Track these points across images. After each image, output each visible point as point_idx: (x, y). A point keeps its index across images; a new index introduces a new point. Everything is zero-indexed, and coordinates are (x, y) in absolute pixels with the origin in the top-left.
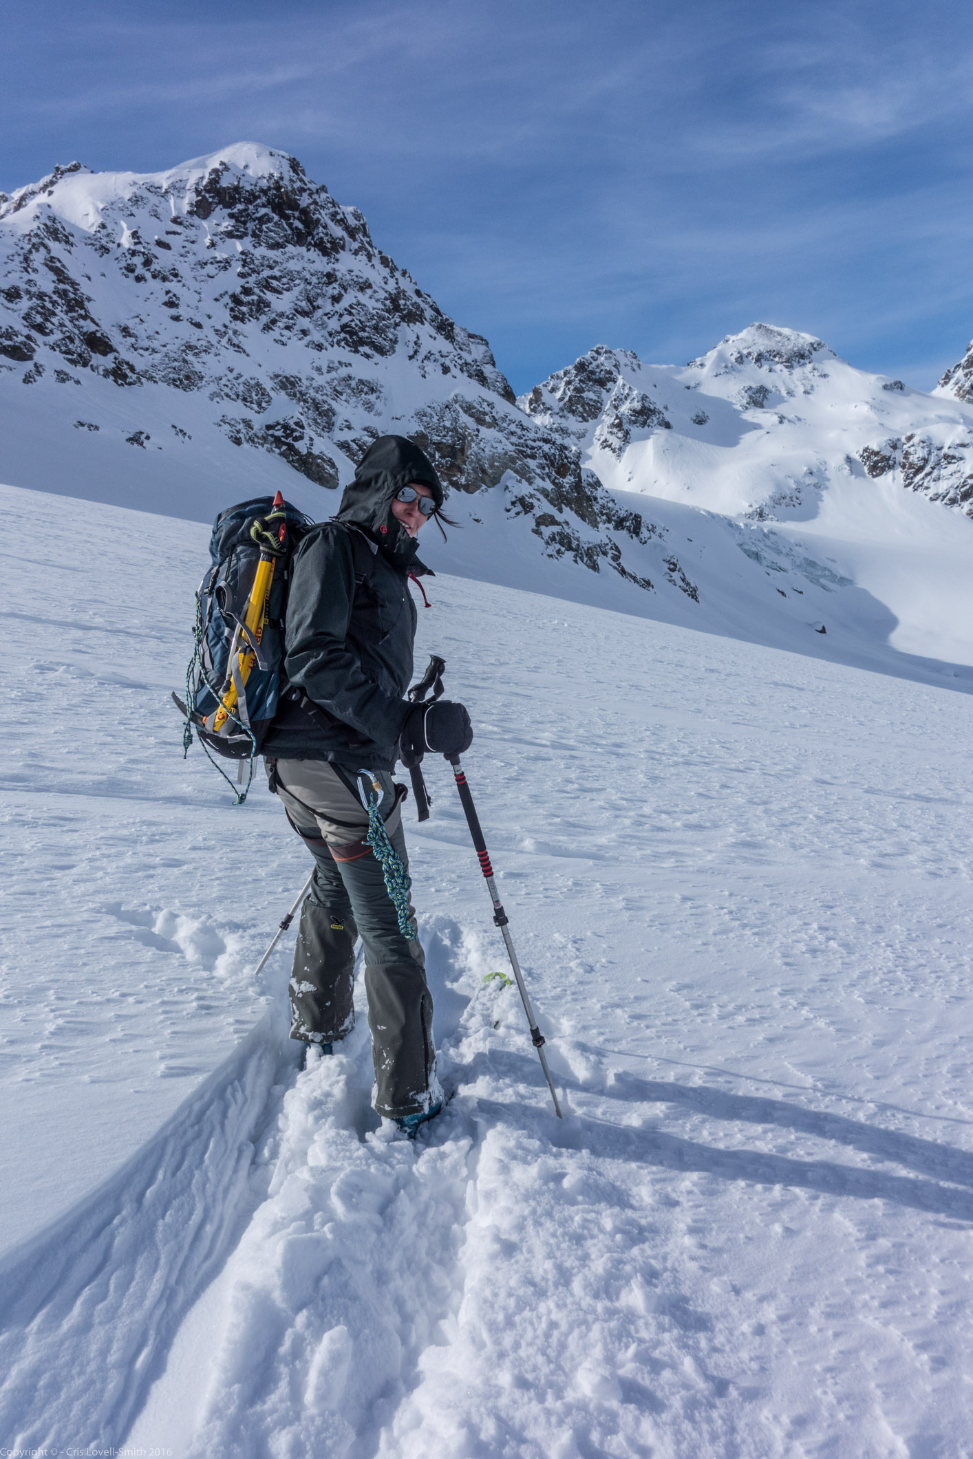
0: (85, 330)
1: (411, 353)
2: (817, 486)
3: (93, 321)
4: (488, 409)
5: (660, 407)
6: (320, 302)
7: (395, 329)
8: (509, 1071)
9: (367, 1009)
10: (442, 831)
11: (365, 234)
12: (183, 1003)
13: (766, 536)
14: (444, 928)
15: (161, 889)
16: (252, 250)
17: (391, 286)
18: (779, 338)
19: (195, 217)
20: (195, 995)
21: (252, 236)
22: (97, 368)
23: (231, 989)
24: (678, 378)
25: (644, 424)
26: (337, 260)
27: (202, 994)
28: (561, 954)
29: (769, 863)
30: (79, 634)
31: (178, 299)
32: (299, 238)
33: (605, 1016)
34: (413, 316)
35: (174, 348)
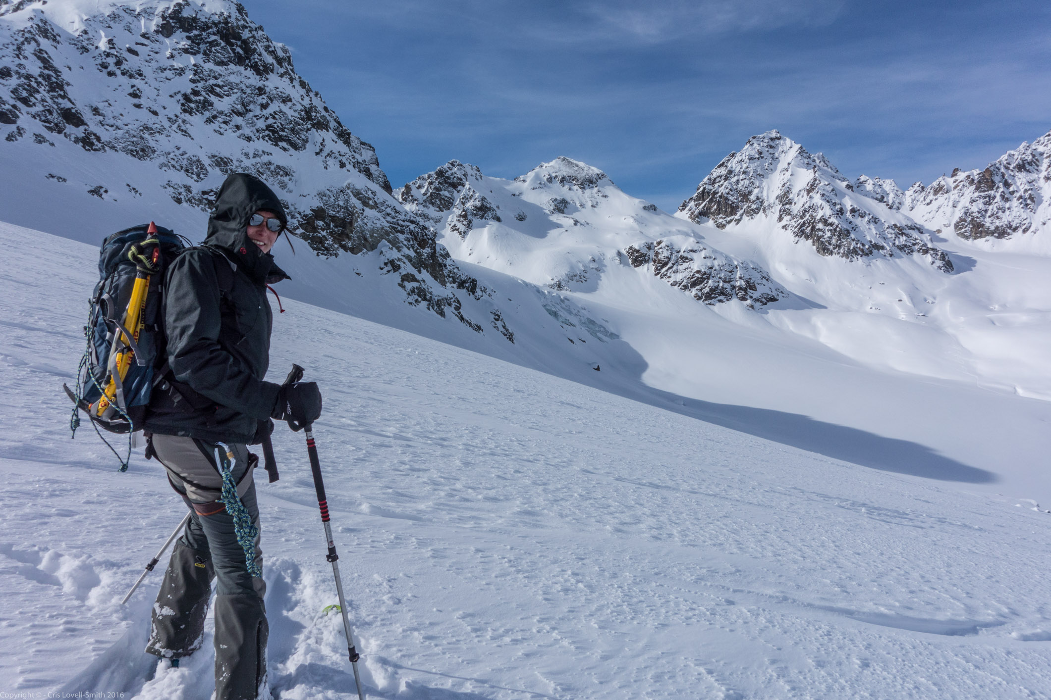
0: (62, 106)
1: (318, 151)
2: (598, 270)
3: (70, 100)
4: (371, 196)
5: (494, 206)
6: (251, 107)
7: (307, 132)
8: (322, 680)
9: (213, 631)
10: (299, 496)
11: (289, 63)
12: (51, 626)
13: (562, 301)
14: (288, 569)
15: (51, 533)
16: (202, 64)
17: (306, 102)
18: (576, 168)
19: (160, 35)
20: (65, 619)
21: (203, 54)
22: (70, 135)
23: (97, 616)
24: (507, 187)
25: (482, 217)
26: (267, 79)
27: (70, 619)
28: (377, 590)
29: (542, 527)
30: (23, 332)
31: (141, 92)
32: (240, 60)
33: (404, 637)
34: (321, 125)
35: (134, 127)
